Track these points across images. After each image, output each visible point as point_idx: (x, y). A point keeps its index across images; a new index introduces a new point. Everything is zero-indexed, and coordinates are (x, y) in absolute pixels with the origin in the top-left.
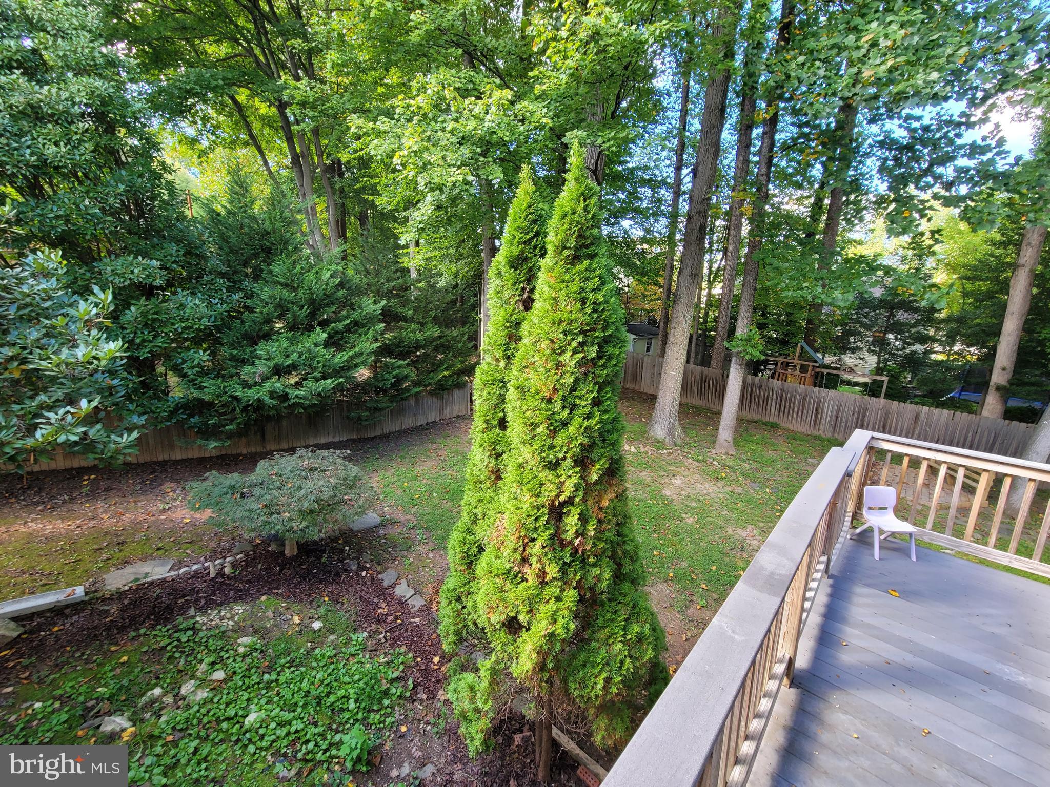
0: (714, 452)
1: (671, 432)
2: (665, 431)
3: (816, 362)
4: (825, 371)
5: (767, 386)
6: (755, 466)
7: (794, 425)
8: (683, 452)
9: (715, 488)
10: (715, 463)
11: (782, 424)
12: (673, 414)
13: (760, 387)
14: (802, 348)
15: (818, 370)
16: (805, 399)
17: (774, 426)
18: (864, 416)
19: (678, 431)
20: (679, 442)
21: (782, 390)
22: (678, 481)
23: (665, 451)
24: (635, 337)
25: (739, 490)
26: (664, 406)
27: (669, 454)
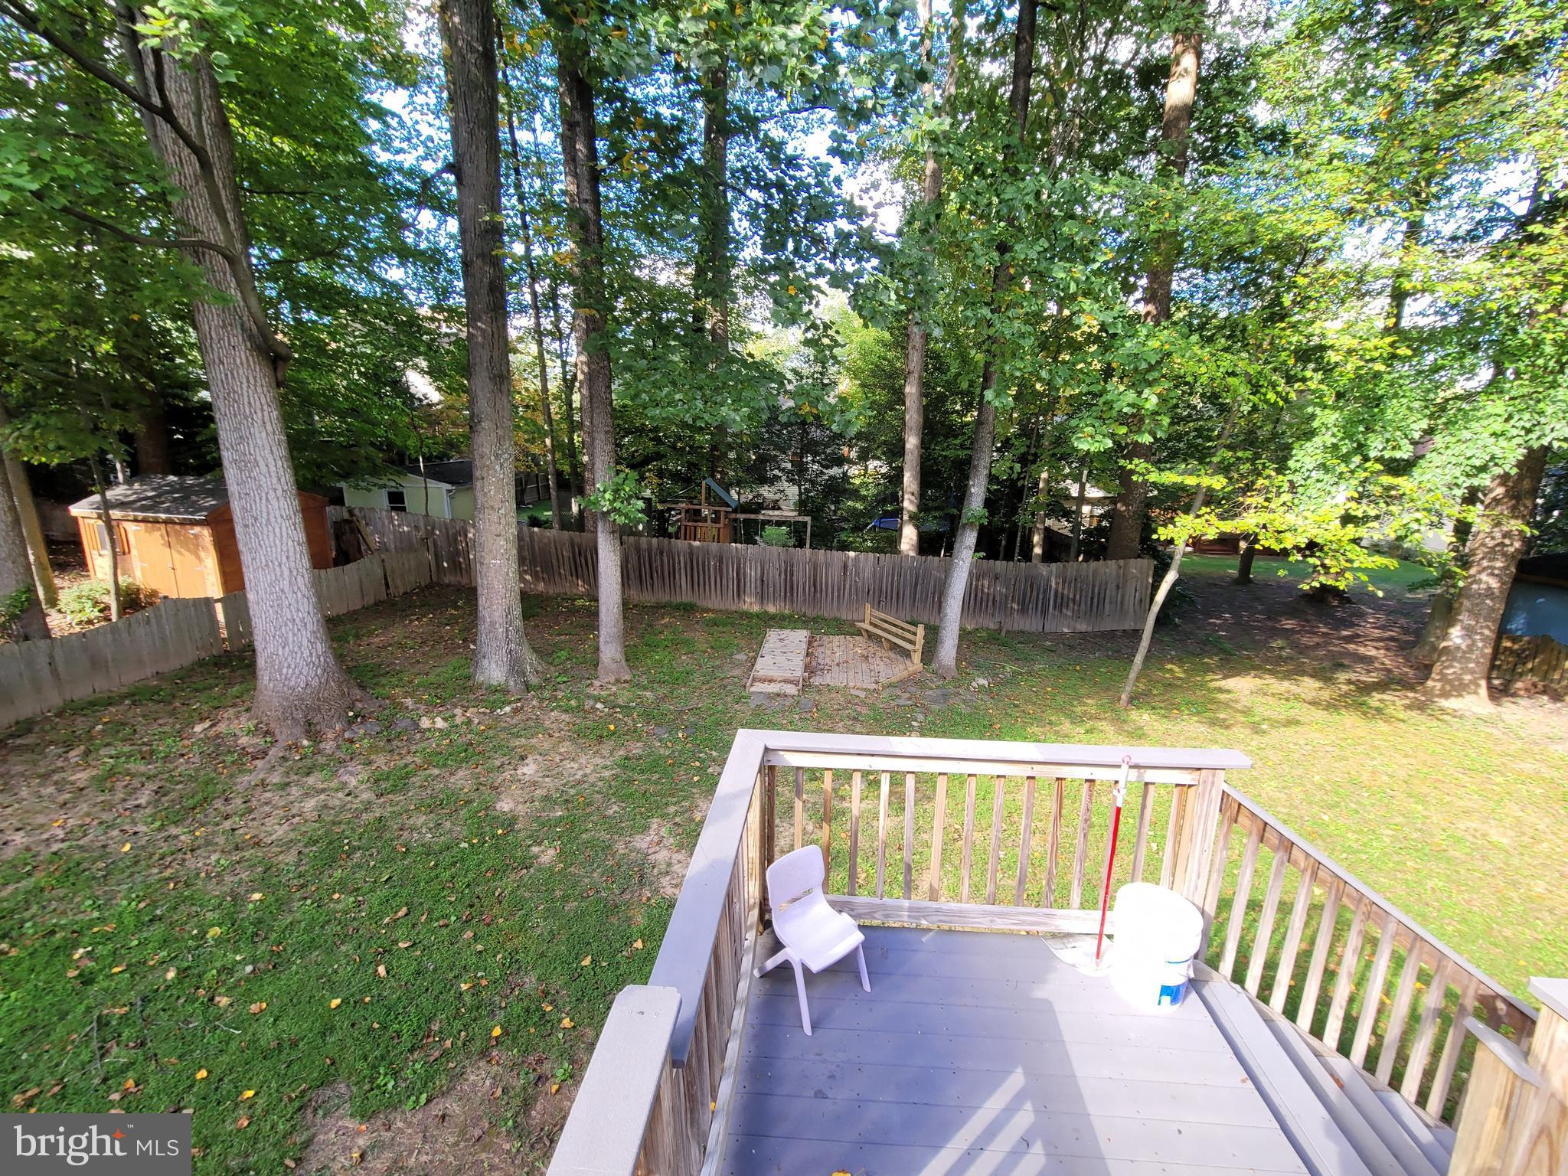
0: (597, 683)
1: (515, 667)
2: (505, 669)
3: (728, 506)
4: (742, 516)
5: (670, 550)
6: (662, 691)
7: (715, 602)
8: (541, 700)
9: (598, 760)
10: (599, 706)
11: (699, 603)
12: (513, 636)
13: (661, 553)
14: (709, 488)
15: (733, 516)
16: (721, 561)
17: (689, 609)
18: (792, 575)
19: (530, 660)
20: (534, 680)
21: (691, 554)
22: (529, 769)
23: (508, 709)
24: (449, 487)
25: (637, 748)
26: (493, 624)
27: (516, 711)
